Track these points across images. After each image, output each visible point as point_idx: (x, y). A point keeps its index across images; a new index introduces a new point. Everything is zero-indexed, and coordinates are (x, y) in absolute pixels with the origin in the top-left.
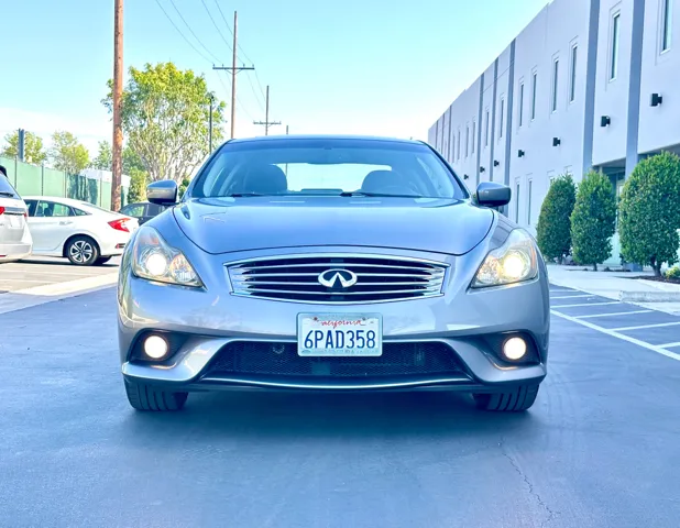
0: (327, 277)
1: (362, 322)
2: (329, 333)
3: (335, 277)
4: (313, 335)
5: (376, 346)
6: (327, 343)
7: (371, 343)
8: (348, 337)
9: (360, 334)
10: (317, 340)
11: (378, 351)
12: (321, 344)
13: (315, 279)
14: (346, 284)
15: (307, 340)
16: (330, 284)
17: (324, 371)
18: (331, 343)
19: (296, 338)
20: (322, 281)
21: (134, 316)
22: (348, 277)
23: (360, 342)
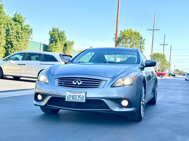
0: (75, 82)
1: (81, 93)
2: (73, 96)
3: (76, 82)
4: (69, 96)
5: (84, 100)
6: (72, 98)
7: (83, 99)
8: (77, 97)
9: (80, 96)
10: (70, 97)
11: (84, 101)
12: (71, 98)
13: (72, 82)
14: (79, 84)
15: (68, 97)
16: (75, 83)
17: (74, 105)
18: (73, 98)
19: (65, 96)
20: (74, 83)
21: (36, 90)
22: (80, 82)
23: (80, 98)
